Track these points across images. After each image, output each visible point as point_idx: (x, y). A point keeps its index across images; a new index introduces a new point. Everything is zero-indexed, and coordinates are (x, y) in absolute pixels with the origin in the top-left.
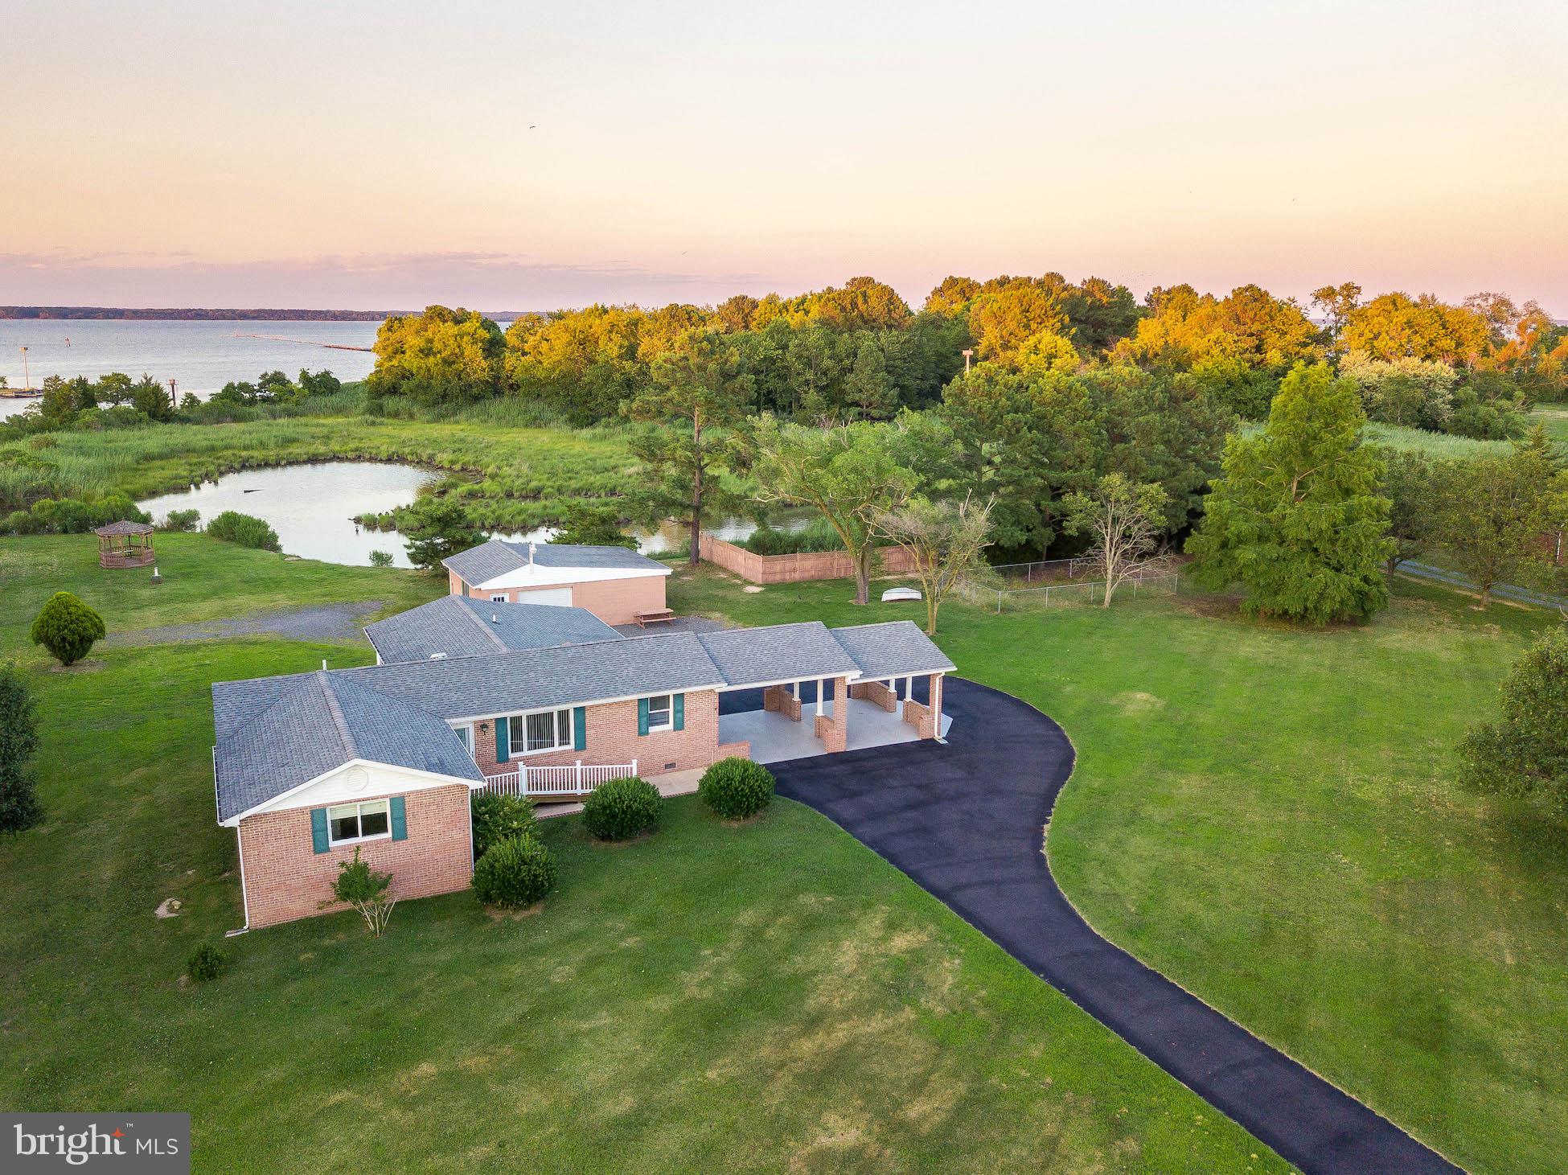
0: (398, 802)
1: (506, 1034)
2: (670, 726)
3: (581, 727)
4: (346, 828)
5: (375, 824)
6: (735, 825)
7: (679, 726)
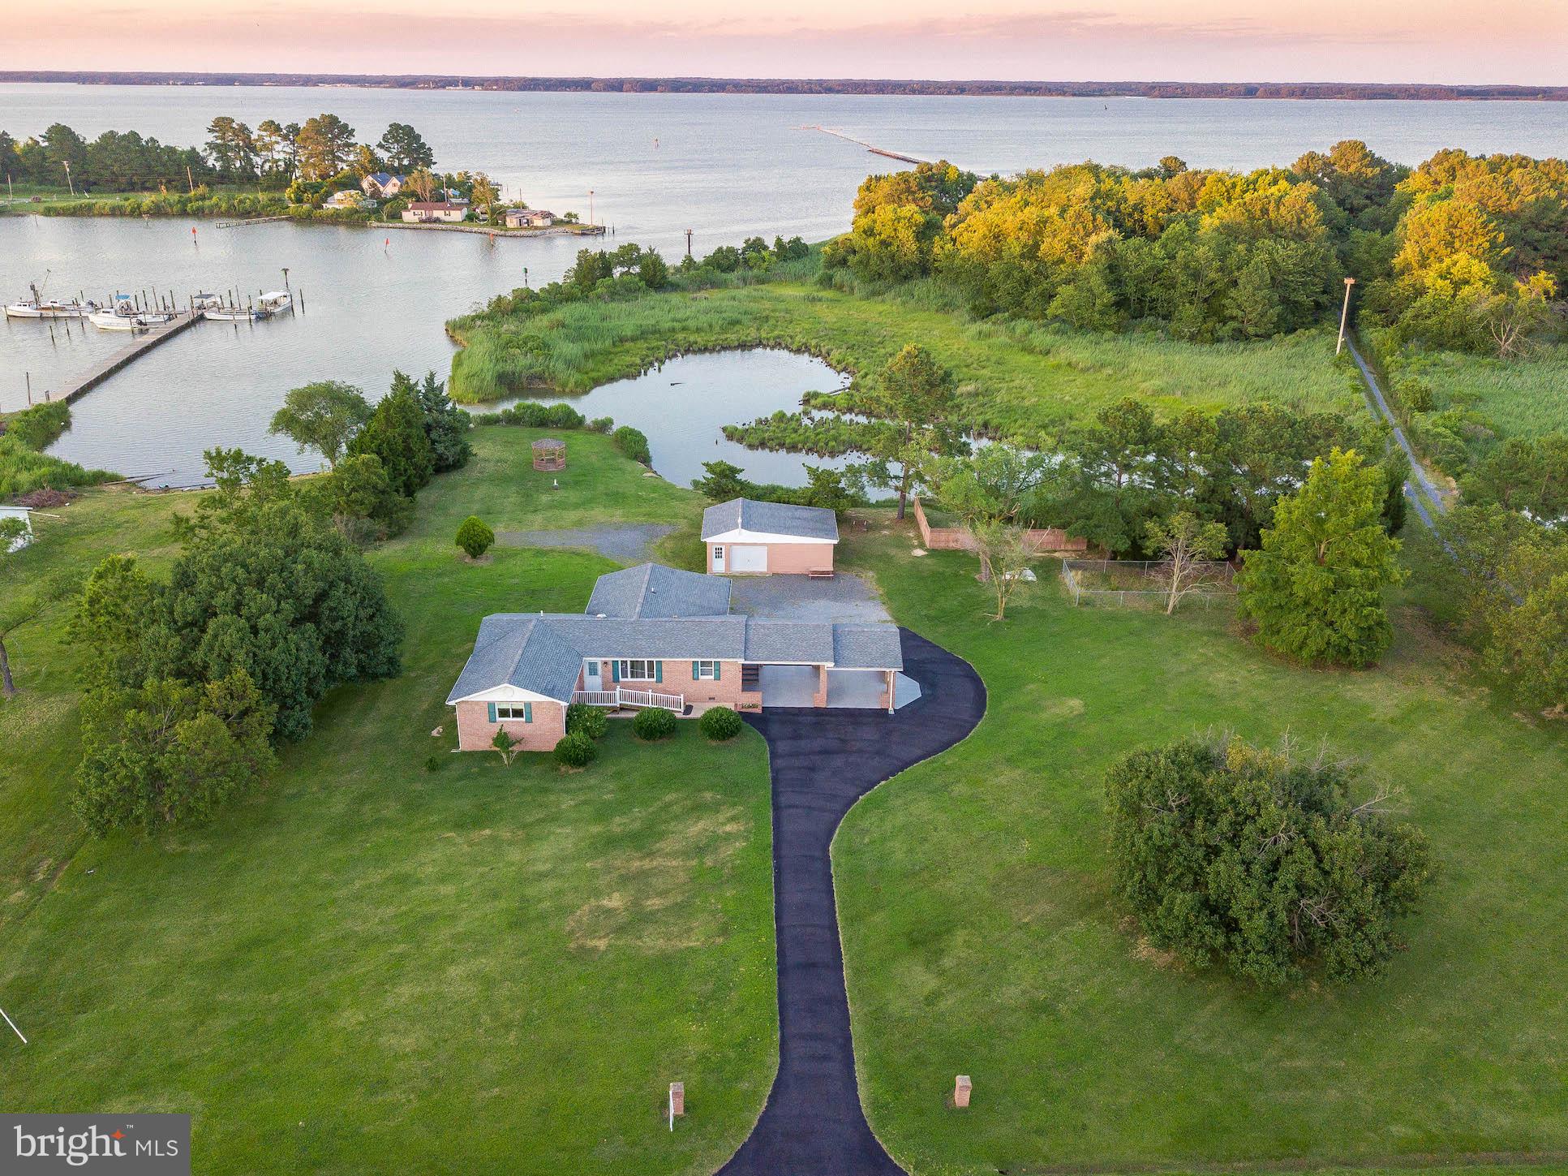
0: (528, 705)
1: (524, 826)
2: (712, 677)
3: (660, 671)
4: (504, 713)
5: (518, 713)
6: (714, 744)
7: (717, 678)
